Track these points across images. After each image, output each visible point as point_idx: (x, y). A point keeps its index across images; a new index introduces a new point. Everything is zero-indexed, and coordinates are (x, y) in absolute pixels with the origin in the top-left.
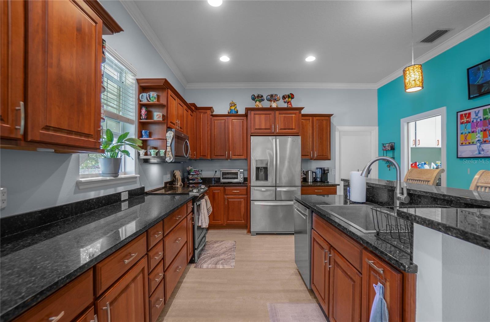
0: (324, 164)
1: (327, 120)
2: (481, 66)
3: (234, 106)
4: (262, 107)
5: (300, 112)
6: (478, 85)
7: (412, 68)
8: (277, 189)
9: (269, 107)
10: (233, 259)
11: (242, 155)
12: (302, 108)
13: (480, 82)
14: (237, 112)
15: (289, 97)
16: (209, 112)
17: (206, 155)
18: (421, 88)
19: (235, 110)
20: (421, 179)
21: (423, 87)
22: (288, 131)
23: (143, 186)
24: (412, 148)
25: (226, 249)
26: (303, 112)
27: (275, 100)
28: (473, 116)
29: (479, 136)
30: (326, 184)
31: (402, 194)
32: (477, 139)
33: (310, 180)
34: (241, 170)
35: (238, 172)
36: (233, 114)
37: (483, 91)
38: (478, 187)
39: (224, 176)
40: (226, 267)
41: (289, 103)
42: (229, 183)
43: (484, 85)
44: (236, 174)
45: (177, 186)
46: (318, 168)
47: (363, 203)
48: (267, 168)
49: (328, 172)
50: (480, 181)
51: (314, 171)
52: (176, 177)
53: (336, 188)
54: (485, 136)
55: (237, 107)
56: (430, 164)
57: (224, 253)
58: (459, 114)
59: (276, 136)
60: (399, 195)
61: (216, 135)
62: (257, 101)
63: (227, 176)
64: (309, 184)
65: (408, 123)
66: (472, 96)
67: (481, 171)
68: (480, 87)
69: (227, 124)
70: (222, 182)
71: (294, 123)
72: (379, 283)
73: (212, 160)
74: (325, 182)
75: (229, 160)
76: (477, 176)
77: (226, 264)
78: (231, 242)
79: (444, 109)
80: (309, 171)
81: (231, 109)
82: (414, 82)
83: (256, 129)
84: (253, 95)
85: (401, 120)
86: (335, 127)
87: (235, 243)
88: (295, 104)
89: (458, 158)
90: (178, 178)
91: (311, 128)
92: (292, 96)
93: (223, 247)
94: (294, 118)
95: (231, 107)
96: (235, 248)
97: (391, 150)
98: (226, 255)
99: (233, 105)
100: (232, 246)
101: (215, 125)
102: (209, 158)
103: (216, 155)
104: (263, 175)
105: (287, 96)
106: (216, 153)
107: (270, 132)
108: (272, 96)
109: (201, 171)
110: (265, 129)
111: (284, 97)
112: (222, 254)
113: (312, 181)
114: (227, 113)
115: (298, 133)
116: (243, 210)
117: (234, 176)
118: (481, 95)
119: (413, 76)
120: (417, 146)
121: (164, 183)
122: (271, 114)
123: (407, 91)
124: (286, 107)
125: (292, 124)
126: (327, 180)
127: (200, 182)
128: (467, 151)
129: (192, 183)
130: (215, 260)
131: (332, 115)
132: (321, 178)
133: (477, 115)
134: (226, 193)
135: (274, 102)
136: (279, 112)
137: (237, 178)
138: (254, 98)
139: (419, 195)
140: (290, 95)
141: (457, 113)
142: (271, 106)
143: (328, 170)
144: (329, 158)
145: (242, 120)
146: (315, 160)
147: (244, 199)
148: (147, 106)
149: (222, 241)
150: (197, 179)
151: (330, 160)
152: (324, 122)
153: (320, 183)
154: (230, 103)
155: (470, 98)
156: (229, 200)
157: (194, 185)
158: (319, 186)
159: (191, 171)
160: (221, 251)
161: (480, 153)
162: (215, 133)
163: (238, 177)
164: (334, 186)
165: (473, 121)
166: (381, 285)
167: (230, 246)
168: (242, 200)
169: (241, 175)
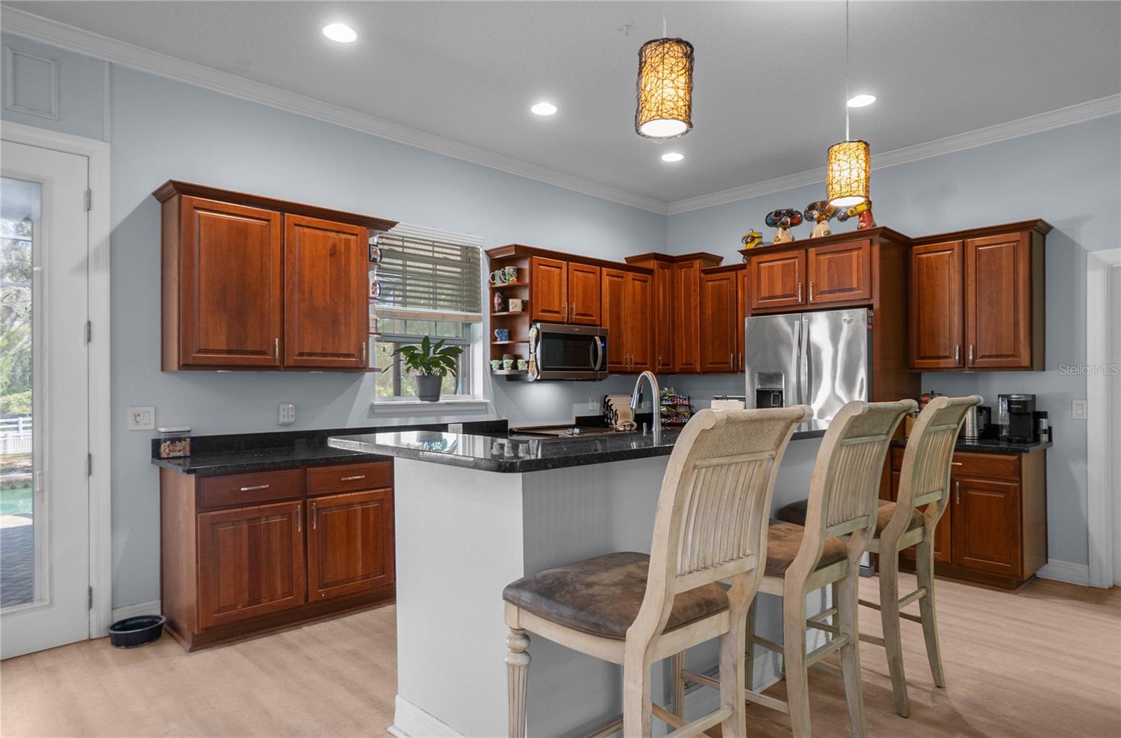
1: (1018, 241)
16: (696, 263)
17: (693, 363)
22: (838, 297)
23: (504, 418)
45: (614, 426)
48: (782, 391)
52: (612, 407)
61: (710, 317)
69: (732, 288)
71: (855, 274)
83: (762, 299)
86: (1084, 255)
90: (616, 411)
91: (956, 276)
94: (854, 258)
102: (698, 368)
103: (711, 361)
106: (711, 356)
107: (794, 304)
109: (689, 397)
110: (783, 297)
113: (975, 435)
115: (868, 300)
121: (574, 418)
122: (797, 257)
125: (852, 275)
136: (816, 251)
138: (773, 220)
142: (811, 235)
144: (1025, 365)
148: (501, 290)
162: (710, 312)
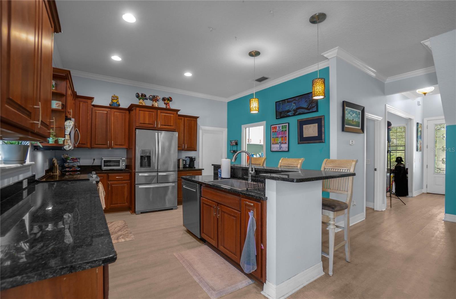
0: (192, 154)
1: (195, 121)
2: (281, 102)
3: (116, 100)
4: (144, 105)
5: (177, 113)
6: (280, 112)
7: (254, 100)
8: (159, 173)
9: (151, 105)
10: (131, 233)
11: (124, 145)
12: (179, 110)
13: (281, 111)
14: (119, 105)
15: (168, 100)
16: (89, 101)
17: (86, 144)
18: (258, 112)
19: (117, 104)
20: (257, 163)
21: (259, 111)
22: (167, 127)
23: (34, 173)
24: (247, 144)
25: (120, 228)
26: (179, 113)
27: (157, 100)
28: (278, 128)
29: (280, 140)
30: (193, 169)
31: (252, 171)
32: (279, 141)
33: (181, 166)
34: (123, 159)
35: (120, 160)
36: (114, 107)
37: (282, 116)
38: (281, 166)
39: (106, 164)
40: (127, 239)
41: (168, 105)
42: (110, 170)
43: (282, 112)
44: (119, 162)
45: (56, 174)
46: (187, 157)
47: (229, 178)
48: (150, 156)
49: (195, 160)
50: (282, 163)
51: (184, 159)
53: (202, 172)
54: (282, 140)
55: (119, 101)
56: (256, 155)
57: (119, 231)
58: (272, 126)
59: (158, 130)
60: (250, 172)
61: (97, 125)
62: (140, 99)
63: (108, 164)
64: (181, 169)
65: (246, 128)
66: (277, 118)
67: (282, 158)
68: (281, 113)
69: (109, 116)
70: (103, 169)
71: (172, 122)
72: (251, 211)
73: (92, 148)
74: (192, 168)
75: (110, 149)
76: (280, 161)
77: (127, 238)
78: (120, 222)
79: (265, 122)
80: (181, 160)
81: (113, 102)
82: (255, 108)
83: (140, 123)
84: (138, 93)
85: (242, 126)
86: (199, 126)
87: (125, 222)
88: (173, 106)
89: (271, 151)
90: (56, 166)
91: (183, 126)
92: (170, 99)
93: (116, 226)
94: (172, 117)
95: (112, 100)
96: (127, 225)
97: (236, 145)
98: (123, 232)
99: (115, 98)
100: (124, 224)
101: (97, 115)
102: (89, 145)
103: (96, 143)
104: (147, 162)
105: (167, 99)
106: (96, 141)
107: (152, 127)
108: (154, 96)
109: (79, 159)
110: (149, 124)
111: (164, 99)
112: (118, 232)
113: (182, 167)
114: (108, 105)
115: (175, 129)
116: (126, 194)
117: (116, 164)
118: (281, 117)
119: (254, 104)
120: (250, 143)
121: (45, 171)
122: (154, 112)
123: (251, 112)
124: (165, 107)
125: (171, 122)
126: (194, 166)
127: (78, 169)
128: (275, 147)
129: (68, 171)
130: (114, 237)
131: (198, 117)
132: (190, 165)
133: (279, 128)
134: (110, 179)
135: (156, 102)
136: (161, 111)
137: (119, 166)
138: (138, 96)
139: (260, 171)
140: (169, 98)
141: (271, 125)
142: (153, 105)
143: (195, 159)
144: (196, 150)
145: (124, 114)
146: (185, 150)
147: (127, 184)
149: (112, 222)
150: (74, 167)
151: (196, 151)
152: (193, 122)
153: (189, 168)
154: (112, 97)
155: (276, 119)
156: (113, 185)
157: (71, 173)
158: (188, 171)
159: (68, 159)
160: (115, 230)
161: (280, 149)
162: (97, 123)
163: (120, 164)
164: (200, 171)
165: (278, 131)
166: (252, 211)
167: (122, 225)
168: (125, 185)
169: (123, 163)
